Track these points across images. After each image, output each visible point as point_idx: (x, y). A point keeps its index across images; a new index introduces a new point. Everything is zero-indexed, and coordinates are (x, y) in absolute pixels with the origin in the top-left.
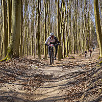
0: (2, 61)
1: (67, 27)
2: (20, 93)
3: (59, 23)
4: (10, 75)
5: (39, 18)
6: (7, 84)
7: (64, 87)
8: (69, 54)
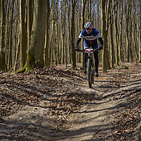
0: (19, 72)
1: (116, 21)
2: (47, 120)
3: (104, 14)
4: (30, 94)
5: (74, 7)
6: (27, 106)
7: (112, 110)
8: (120, 62)
